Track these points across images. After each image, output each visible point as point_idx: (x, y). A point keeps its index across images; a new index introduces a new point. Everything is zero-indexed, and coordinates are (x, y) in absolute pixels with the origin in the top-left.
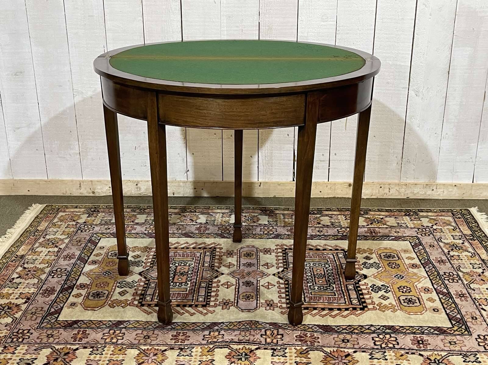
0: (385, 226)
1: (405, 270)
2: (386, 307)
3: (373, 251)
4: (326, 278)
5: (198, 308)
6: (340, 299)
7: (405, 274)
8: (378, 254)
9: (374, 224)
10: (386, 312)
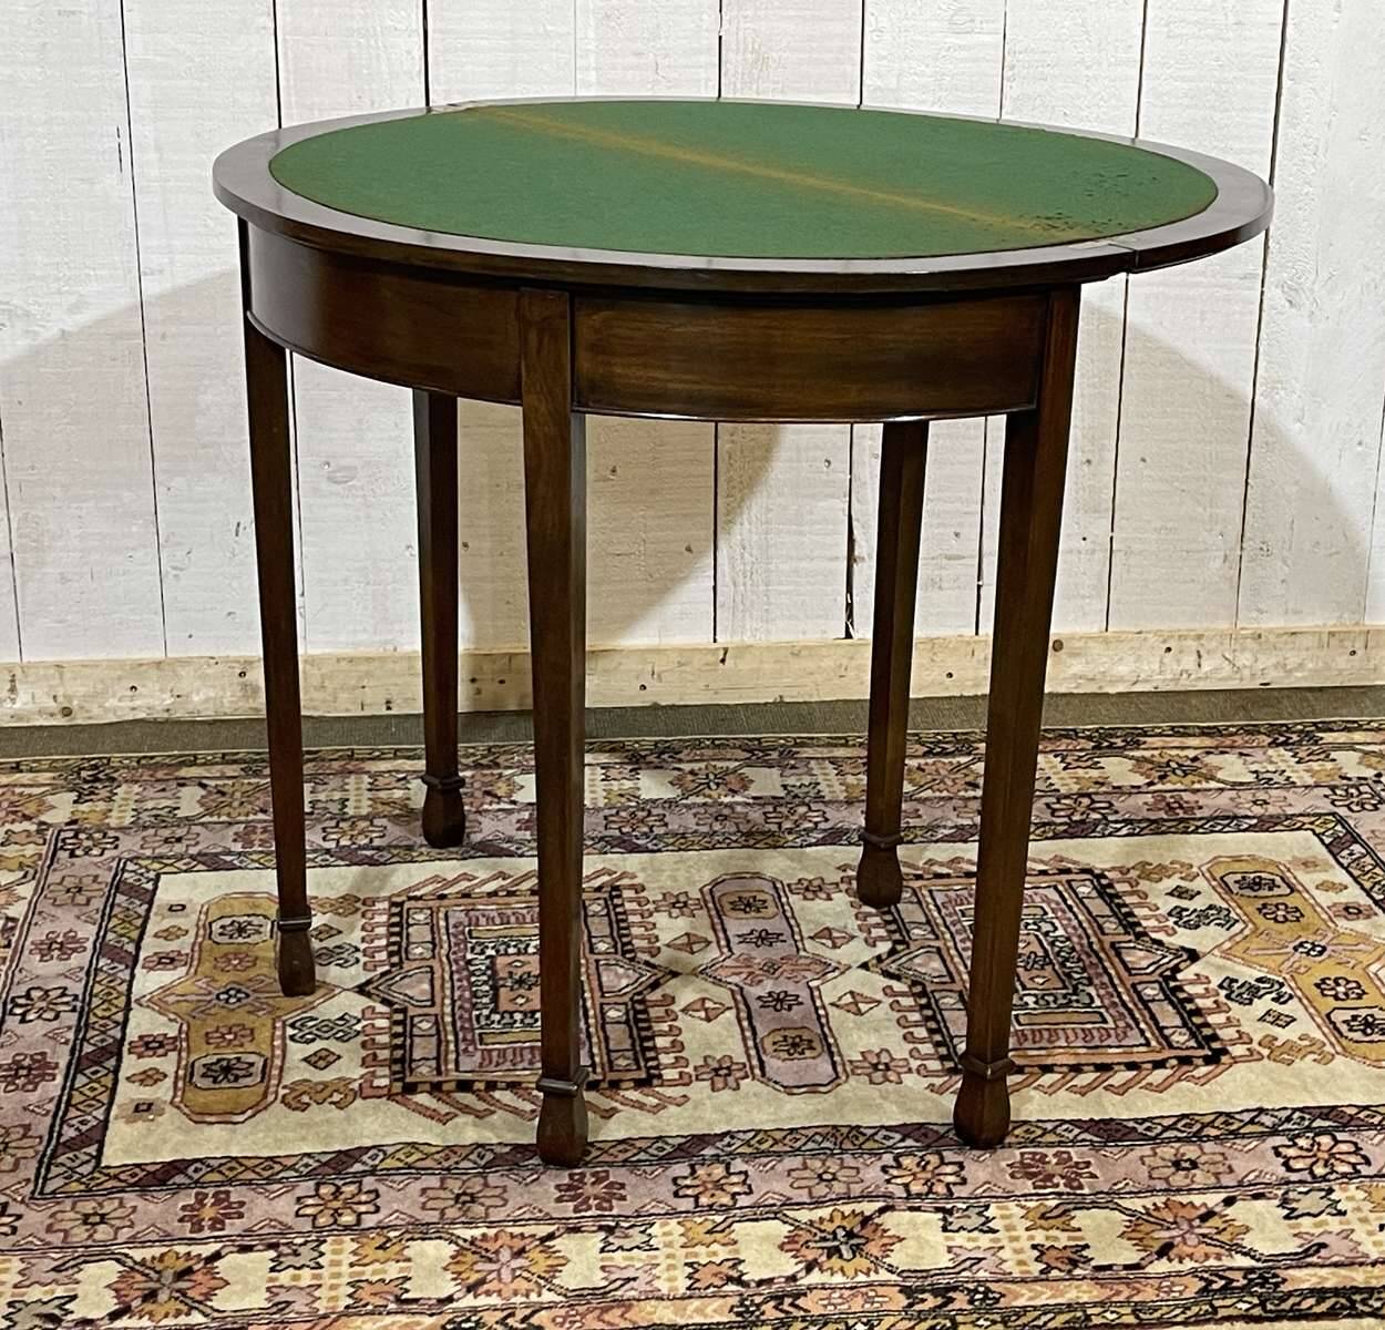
0: (1213, 784)
1: (1324, 927)
2: (1289, 1047)
3: (1195, 870)
4: (1057, 967)
5: (622, 1093)
6: (1125, 1033)
7: (1327, 940)
8: (1215, 879)
9: (1172, 777)
10: (1298, 1063)
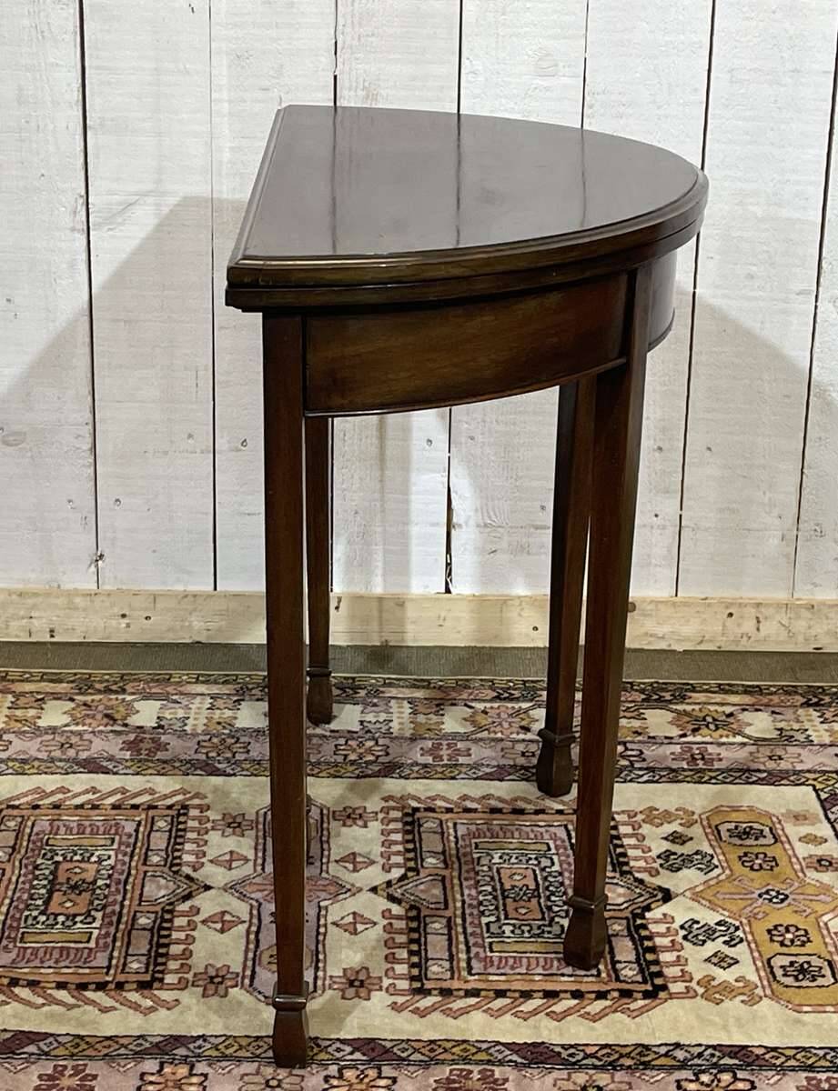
0: (739, 739)
1: (793, 876)
2: (727, 990)
3: (696, 817)
4: (542, 900)
5: (124, 993)
7: (792, 889)
8: (710, 827)
9: (705, 730)
10: (727, 1003)
